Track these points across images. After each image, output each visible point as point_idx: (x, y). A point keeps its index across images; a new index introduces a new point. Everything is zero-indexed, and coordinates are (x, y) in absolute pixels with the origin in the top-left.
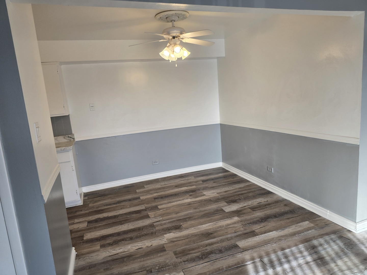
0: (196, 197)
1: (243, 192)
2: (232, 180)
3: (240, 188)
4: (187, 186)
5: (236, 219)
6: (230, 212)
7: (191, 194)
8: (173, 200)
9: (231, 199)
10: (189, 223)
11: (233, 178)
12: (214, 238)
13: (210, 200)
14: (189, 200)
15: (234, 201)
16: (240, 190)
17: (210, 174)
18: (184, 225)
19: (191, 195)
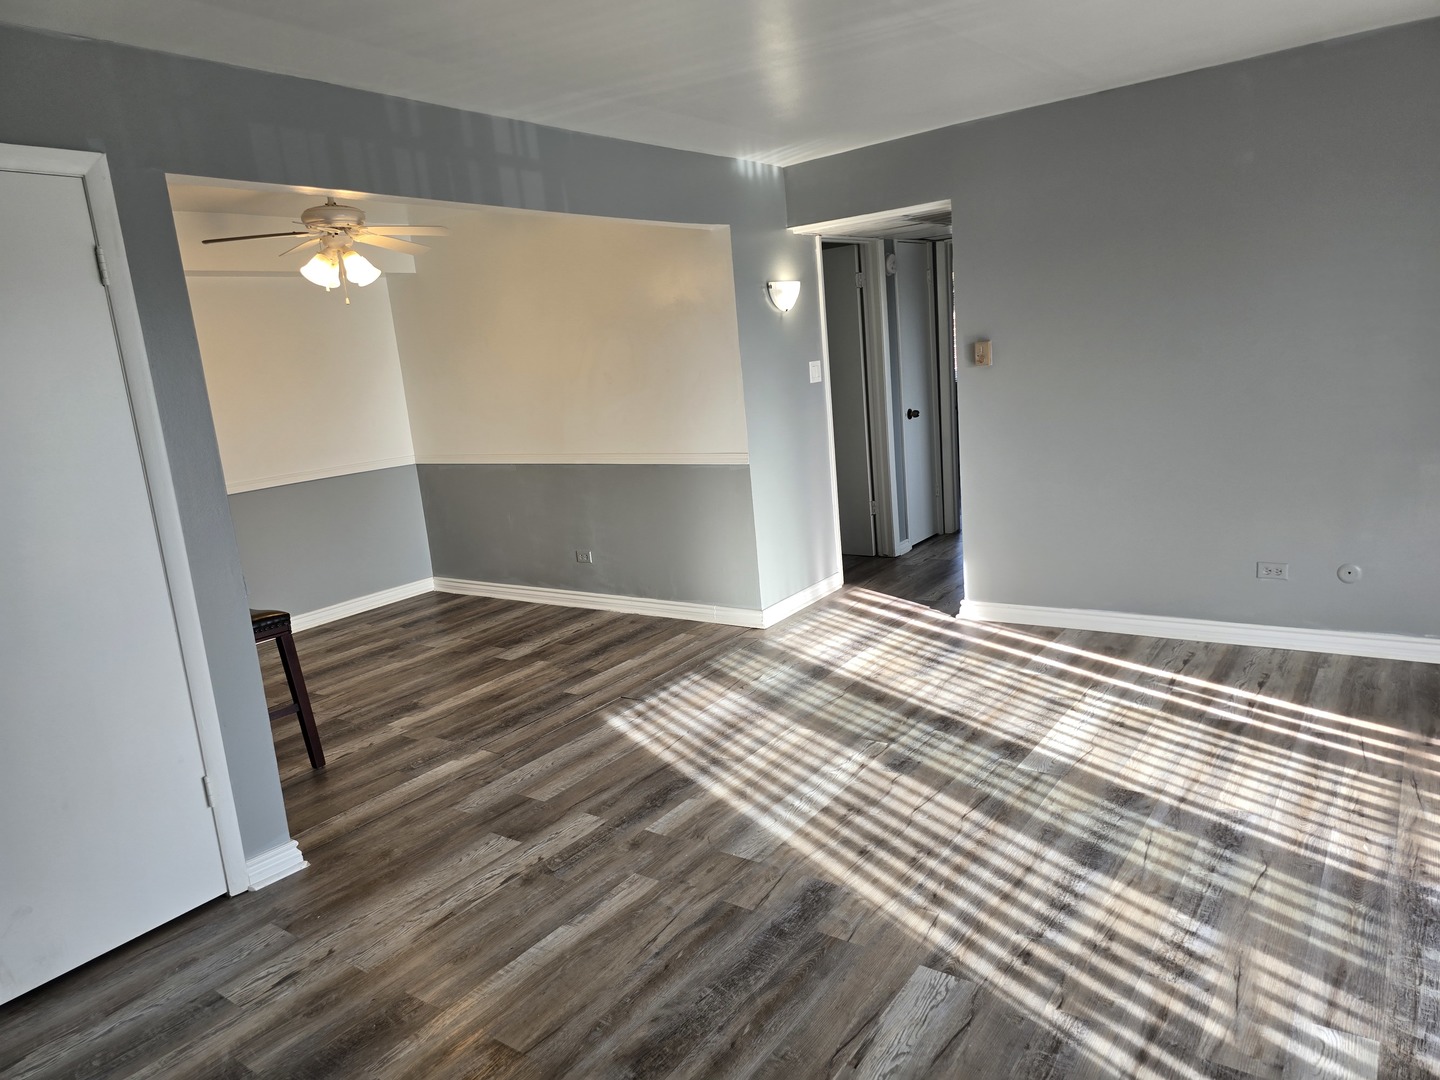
0: (412, 656)
1: (529, 623)
2: (484, 608)
3: (517, 618)
4: (365, 644)
5: (540, 664)
6: (519, 659)
7: (391, 654)
8: (350, 674)
9: (506, 639)
10: (433, 696)
11: (486, 605)
12: (513, 697)
13: (455, 652)
14: (396, 665)
15: (518, 641)
16: (517, 621)
17: (413, 610)
18: (424, 701)
19: (392, 656)
